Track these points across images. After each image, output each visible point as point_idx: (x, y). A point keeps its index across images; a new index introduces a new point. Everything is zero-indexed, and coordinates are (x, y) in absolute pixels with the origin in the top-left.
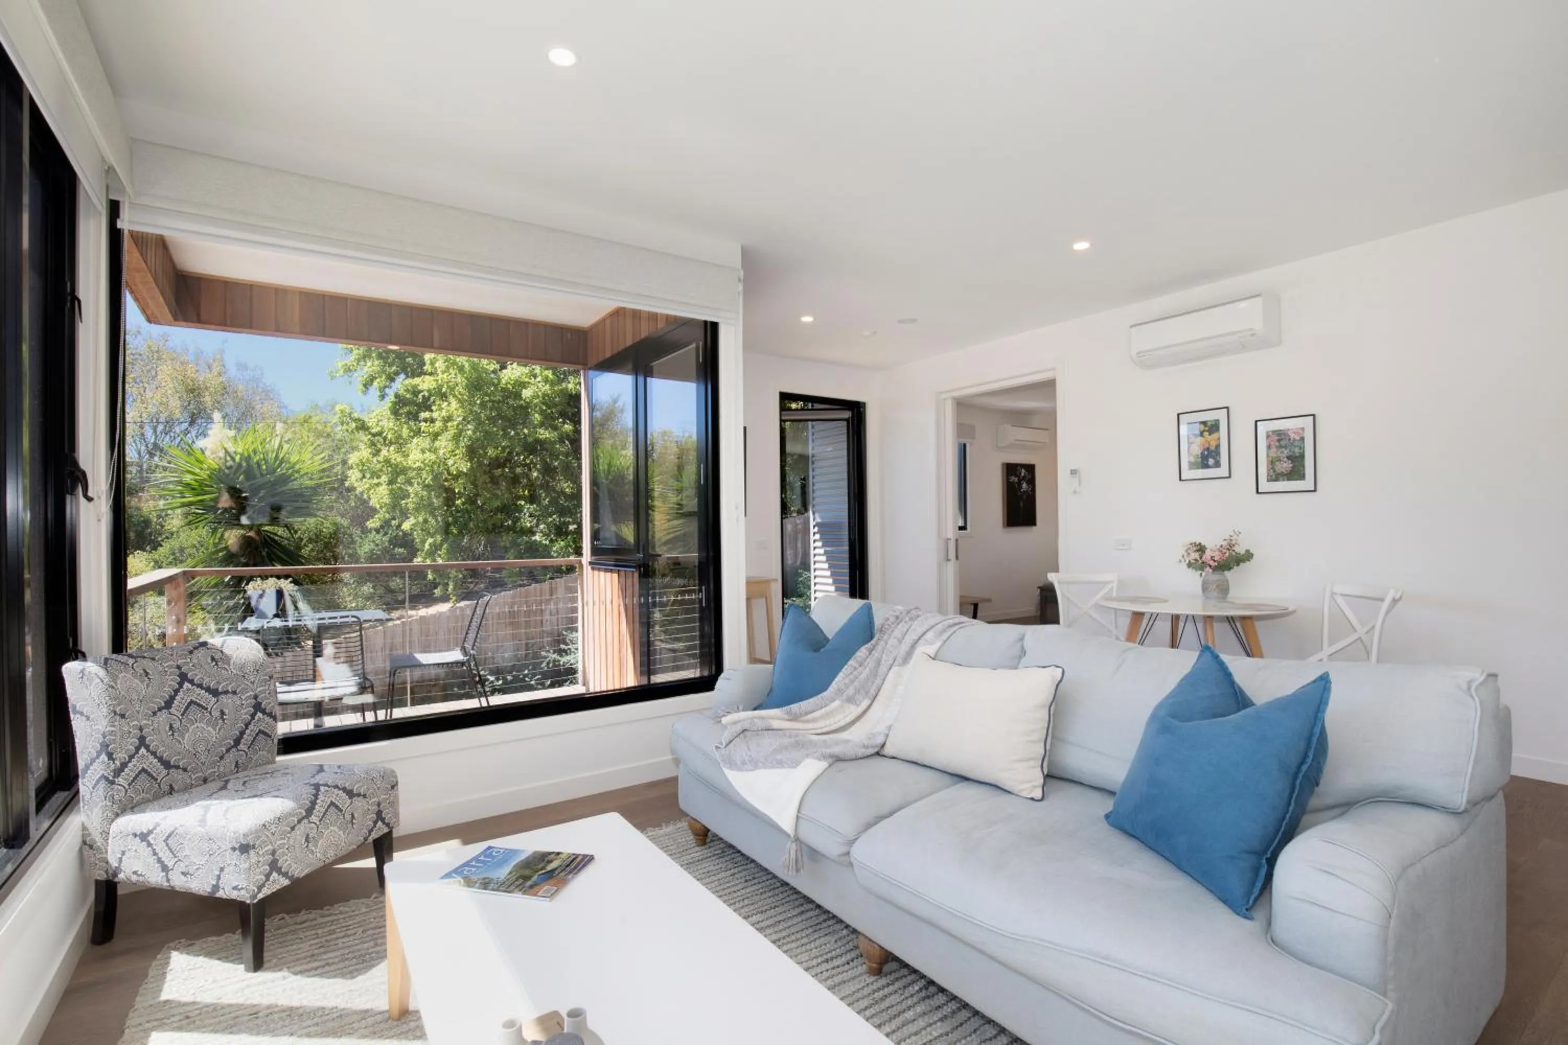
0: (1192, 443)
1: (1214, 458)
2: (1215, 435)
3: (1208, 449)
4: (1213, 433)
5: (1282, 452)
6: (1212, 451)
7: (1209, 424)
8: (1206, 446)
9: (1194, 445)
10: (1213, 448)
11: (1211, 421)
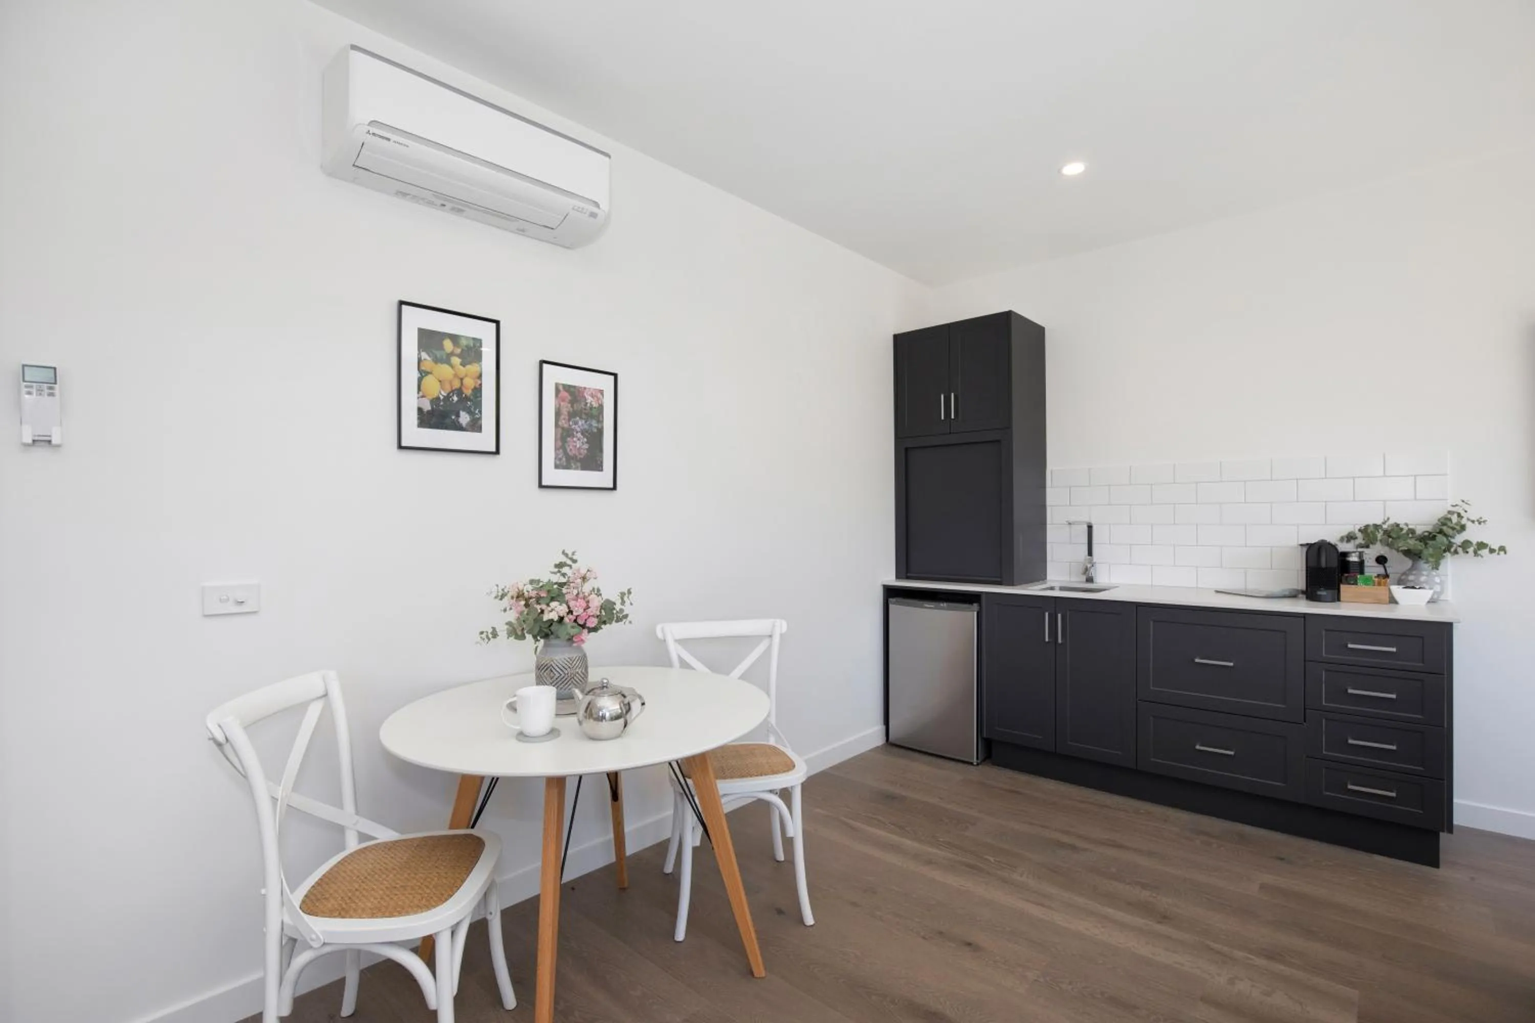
0: (427, 373)
1: (470, 413)
2: (472, 368)
3: (459, 392)
4: (470, 363)
5: (576, 423)
6: (467, 399)
7: (464, 342)
8: (457, 385)
9: (430, 376)
10: (468, 392)
11: (467, 338)
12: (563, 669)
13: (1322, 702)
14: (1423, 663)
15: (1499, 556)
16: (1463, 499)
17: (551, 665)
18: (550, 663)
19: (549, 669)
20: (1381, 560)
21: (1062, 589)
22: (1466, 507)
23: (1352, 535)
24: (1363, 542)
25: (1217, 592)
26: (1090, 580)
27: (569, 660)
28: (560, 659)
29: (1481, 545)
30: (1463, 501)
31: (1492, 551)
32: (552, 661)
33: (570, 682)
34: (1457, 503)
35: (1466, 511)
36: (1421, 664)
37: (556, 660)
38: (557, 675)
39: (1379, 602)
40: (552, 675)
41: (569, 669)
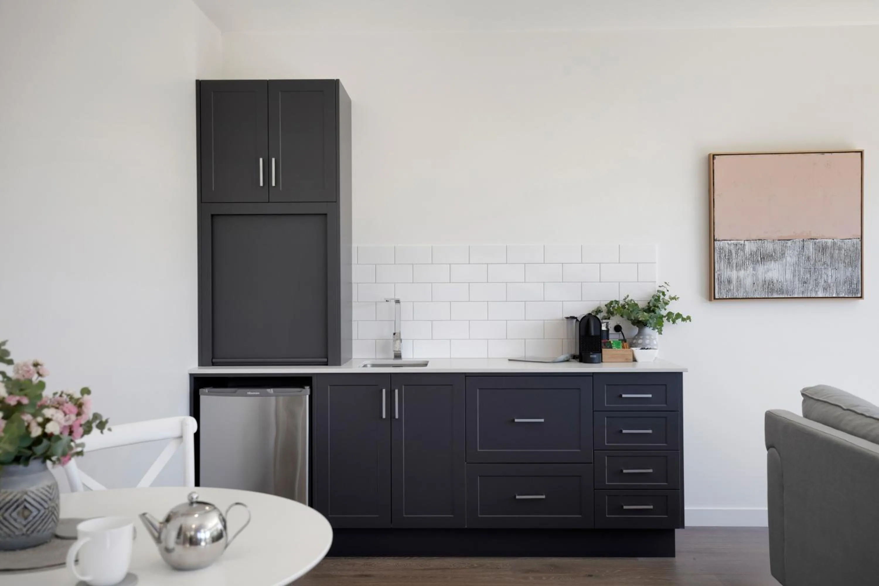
12: (42, 502)
13: (605, 443)
14: (666, 404)
15: (686, 323)
16: (666, 282)
17: (25, 500)
18: (21, 497)
19: (22, 506)
20: (618, 329)
21: (374, 366)
22: (668, 288)
23: (600, 309)
24: (606, 315)
25: (510, 360)
26: (398, 356)
27: (48, 489)
28: (38, 490)
29: (679, 316)
30: (666, 283)
31: (684, 320)
32: (26, 493)
33: (50, 520)
34: (663, 285)
35: (668, 291)
36: (665, 405)
37: (33, 492)
38: (35, 512)
39: (627, 361)
40: (26, 513)
41: (49, 502)
